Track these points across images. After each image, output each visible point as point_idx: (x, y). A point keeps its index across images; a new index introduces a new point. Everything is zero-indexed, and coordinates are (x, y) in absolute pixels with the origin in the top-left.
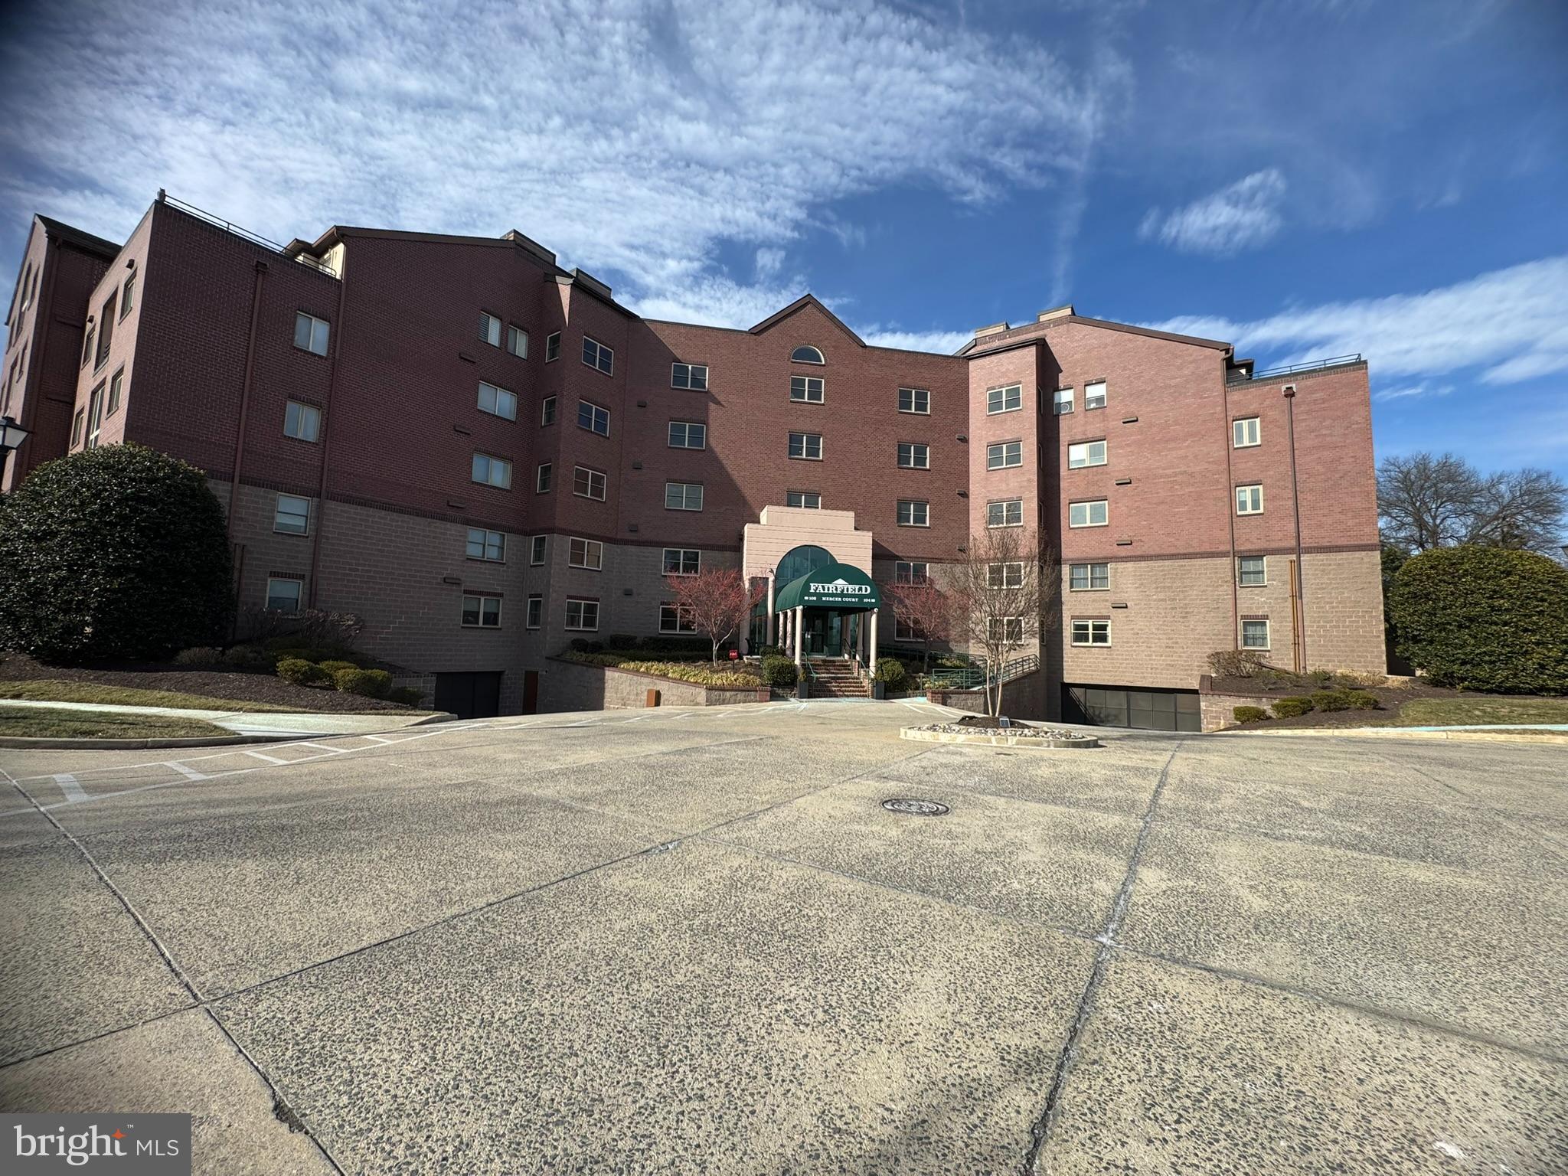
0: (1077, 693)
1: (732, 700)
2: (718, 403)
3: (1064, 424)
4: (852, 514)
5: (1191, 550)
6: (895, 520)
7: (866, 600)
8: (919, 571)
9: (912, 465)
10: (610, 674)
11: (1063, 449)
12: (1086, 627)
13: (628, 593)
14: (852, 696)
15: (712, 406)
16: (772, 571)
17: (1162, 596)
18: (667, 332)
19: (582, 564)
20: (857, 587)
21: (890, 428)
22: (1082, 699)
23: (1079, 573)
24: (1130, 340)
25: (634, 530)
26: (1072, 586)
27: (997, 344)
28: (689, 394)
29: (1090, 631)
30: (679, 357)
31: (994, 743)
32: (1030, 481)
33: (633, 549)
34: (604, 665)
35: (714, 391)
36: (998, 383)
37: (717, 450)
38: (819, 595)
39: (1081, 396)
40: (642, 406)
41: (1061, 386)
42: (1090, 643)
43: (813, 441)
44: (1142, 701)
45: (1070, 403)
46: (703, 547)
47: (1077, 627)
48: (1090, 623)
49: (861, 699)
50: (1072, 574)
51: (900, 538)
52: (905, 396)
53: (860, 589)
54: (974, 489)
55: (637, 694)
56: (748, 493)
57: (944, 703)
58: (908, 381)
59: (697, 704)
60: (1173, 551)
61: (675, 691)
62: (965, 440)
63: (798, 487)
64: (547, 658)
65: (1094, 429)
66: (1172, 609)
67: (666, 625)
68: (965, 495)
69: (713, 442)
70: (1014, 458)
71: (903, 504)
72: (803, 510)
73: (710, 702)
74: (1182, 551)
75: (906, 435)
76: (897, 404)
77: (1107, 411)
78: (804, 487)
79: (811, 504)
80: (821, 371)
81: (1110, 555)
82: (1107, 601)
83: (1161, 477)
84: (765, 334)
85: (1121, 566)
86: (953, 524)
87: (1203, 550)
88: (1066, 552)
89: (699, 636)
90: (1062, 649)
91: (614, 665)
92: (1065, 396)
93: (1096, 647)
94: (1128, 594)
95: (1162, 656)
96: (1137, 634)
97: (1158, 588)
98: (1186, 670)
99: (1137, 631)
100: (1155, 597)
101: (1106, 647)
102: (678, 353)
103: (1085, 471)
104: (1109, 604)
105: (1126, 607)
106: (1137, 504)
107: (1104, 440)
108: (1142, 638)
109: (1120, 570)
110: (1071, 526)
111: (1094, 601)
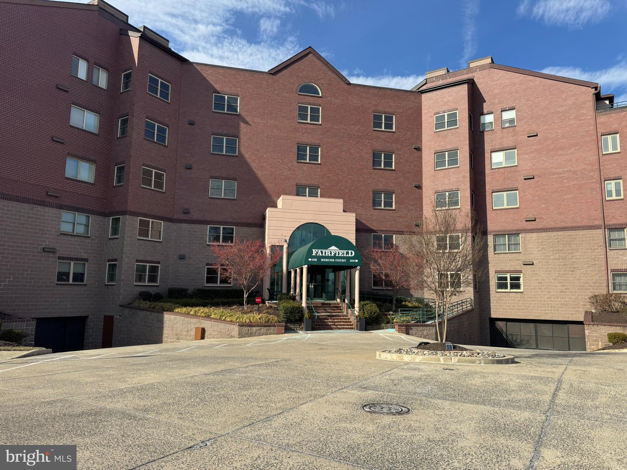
0: (500, 324)
1: (257, 334)
2: (246, 123)
3: (487, 138)
4: (341, 201)
5: (576, 225)
6: (371, 205)
7: (351, 261)
8: (388, 240)
9: (383, 167)
10: (168, 317)
11: (487, 155)
12: (506, 279)
13: (182, 258)
14: (343, 328)
15: (242, 125)
16: (286, 241)
17: (557, 256)
18: (209, 72)
19: (147, 236)
20: (345, 252)
21: (367, 141)
22: (504, 329)
23: (500, 240)
24: (530, 80)
25: (186, 212)
26: (495, 250)
27: (441, 82)
28: (226, 116)
29: (509, 281)
30: (218, 89)
31: (442, 362)
32: (464, 177)
33: (185, 226)
34: (164, 310)
35: (244, 114)
36: (442, 110)
37: (247, 156)
38: (319, 258)
39: (499, 119)
40: (192, 124)
41: (485, 111)
42: (508, 290)
43: (314, 150)
44: (545, 330)
45: (491, 123)
46: (237, 224)
47: (500, 279)
48: (508, 276)
49: (349, 331)
50: (495, 241)
51: (374, 217)
52: (377, 118)
53: (347, 253)
54: (427, 184)
55: (188, 331)
56: (269, 186)
57: (408, 333)
58: (380, 108)
59: (232, 337)
60: (563, 225)
61: (216, 328)
62: (419, 149)
63: (304, 182)
64: (121, 306)
65: (508, 142)
66: (564, 265)
67: (209, 280)
68: (419, 187)
69: (243, 151)
70: (453, 161)
71: (376, 194)
72: (307, 198)
73: (241, 335)
74: (570, 225)
75: (378, 146)
76: (372, 124)
77: (517, 129)
78: (308, 183)
79: (313, 194)
80: (319, 101)
81: (521, 228)
82: (519, 260)
83: (554, 174)
84: (280, 74)
85: (529, 235)
86: (411, 208)
87: (583, 224)
88: (491, 226)
89: (233, 288)
90: (489, 294)
91: (171, 310)
92: (488, 119)
93: (513, 292)
94: (535, 255)
95: (558, 298)
96: (541, 283)
97: (553, 251)
98: (575, 308)
99: (540, 281)
100: (552, 257)
101: (519, 292)
102: (217, 87)
103: (502, 170)
104: (521, 262)
105: (533, 264)
106: (538, 193)
107: (515, 148)
108: (543, 285)
109: (528, 239)
110: (494, 208)
111: (510, 260)
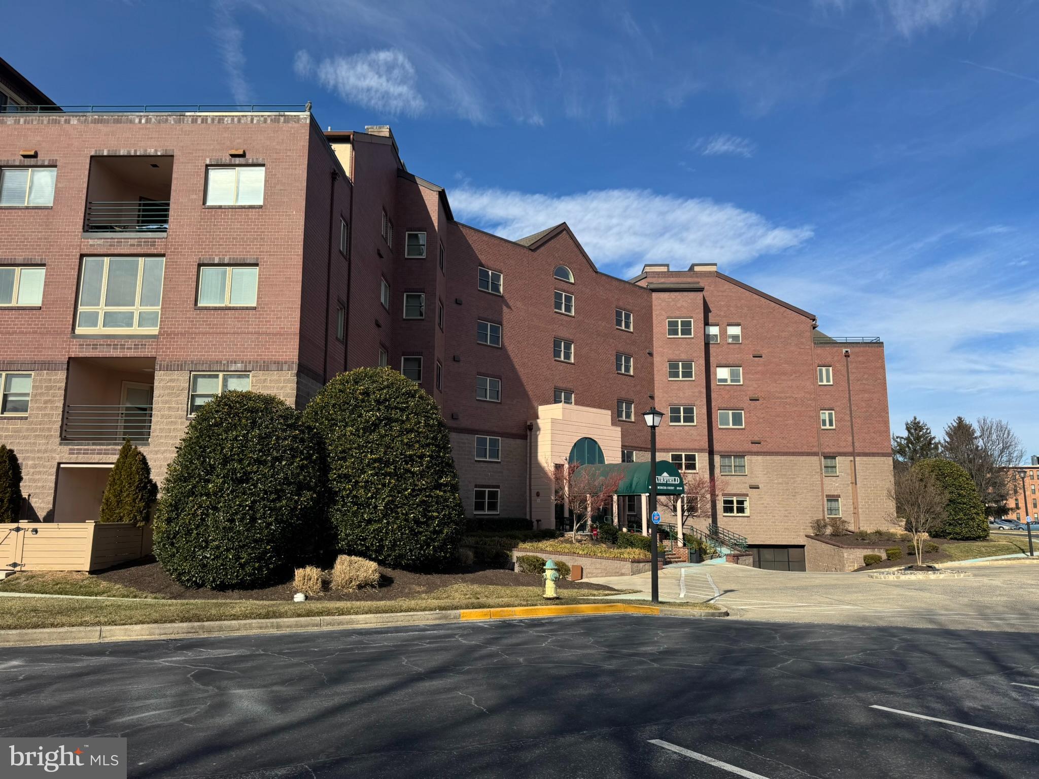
2: (509, 307)
3: (713, 351)
5: (797, 450)
6: (616, 415)
7: (678, 488)
9: (623, 372)
11: (712, 369)
12: (732, 502)
16: (566, 460)
17: (780, 480)
18: (475, 238)
20: (674, 478)
21: (611, 340)
23: (727, 462)
24: (756, 299)
25: (455, 418)
26: (722, 471)
27: (663, 280)
28: (489, 296)
29: (735, 505)
30: (483, 262)
32: (700, 392)
35: (507, 297)
36: (675, 314)
37: (510, 348)
39: (723, 332)
40: (458, 302)
41: (711, 322)
42: (735, 514)
43: (568, 346)
44: (768, 555)
45: (716, 336)
46: (500, 435)
47: (725, 502)
49: (682, 564)
50: (721, 462)
52: (619, 314)
54: (659, 394)
56: (530, 388)
58: (621, 304)
60: (786, 450)
62: (651, 354)
65: (733, 358)
66: (787, 490)
67: (479, 506)
68: (652, 396)
69: (506, 342)
70: (687, 373)
71: (619, 402)
72: (564, 405)
75: (620, 347)
76: (615, 321)
77: (742, 346)
78: (563, 386)
79: (568, 400)
80: (572, 288)
81: (747, 450)
82: (746, 483)
83: (778, 398)
84: (539, 251)
85: (754, 458)
88: (718, 446)
90: (717, 518)
92: (714, 330)
93: (740, 517)
94: (759, 478)
95: (782, 522)
96: (766, 507)
97: (777, 475)
98: (796, 532)
99: (766, 505)
100: (776, 481)
101: (746, 517)
102: (483, 258)
103: (728, 388)
104: (747, 486)
105: (759, 488)
106: (762, 416)
107: (740, 367)
108: (769, 510)
109: (753, 461)
110: (720, 427)
111: (737, 483)
